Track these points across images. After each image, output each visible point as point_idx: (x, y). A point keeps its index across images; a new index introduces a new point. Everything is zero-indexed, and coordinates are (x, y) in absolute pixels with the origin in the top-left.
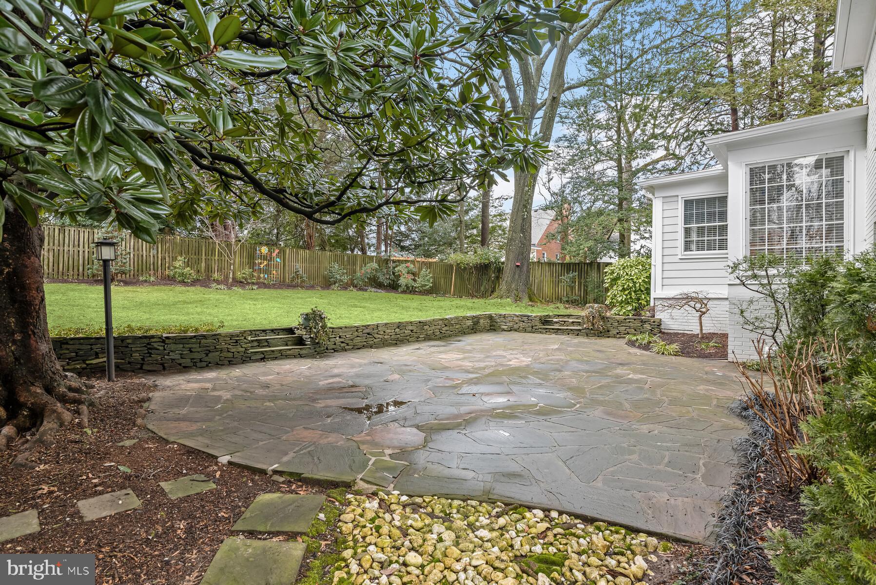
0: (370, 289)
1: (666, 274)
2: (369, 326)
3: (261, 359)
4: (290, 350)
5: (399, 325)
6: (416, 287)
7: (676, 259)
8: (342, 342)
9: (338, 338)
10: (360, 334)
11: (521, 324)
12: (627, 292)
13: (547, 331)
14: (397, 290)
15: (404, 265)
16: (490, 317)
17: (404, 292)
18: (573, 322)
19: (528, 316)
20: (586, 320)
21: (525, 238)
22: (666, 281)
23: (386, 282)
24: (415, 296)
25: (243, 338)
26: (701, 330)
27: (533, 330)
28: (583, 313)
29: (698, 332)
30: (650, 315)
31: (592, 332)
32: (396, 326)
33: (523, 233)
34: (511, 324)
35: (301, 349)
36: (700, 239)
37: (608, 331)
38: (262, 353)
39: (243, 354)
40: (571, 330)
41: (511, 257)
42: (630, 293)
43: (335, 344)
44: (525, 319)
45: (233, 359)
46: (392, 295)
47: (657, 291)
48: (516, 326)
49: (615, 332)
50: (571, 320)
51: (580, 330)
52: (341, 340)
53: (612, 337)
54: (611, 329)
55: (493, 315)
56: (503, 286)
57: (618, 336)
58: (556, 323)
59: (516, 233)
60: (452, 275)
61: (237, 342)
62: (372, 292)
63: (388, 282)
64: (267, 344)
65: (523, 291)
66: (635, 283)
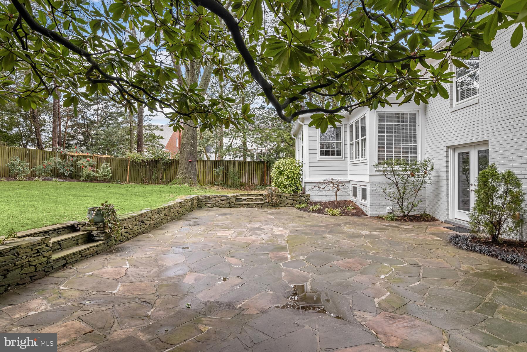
0: (54, 179)
1: (312, 169)
2: (142, 214)
3: (64, 266)
4: (88, 249)
5: (159, 211)
6: (97, 177)
7: (316, 160)
8: (126, 233)
9: (123, 229)
10: (137, 223)
11: (222, 202)
12: (290, 179)
13: (241, 206)
14: (79, 179)
15: (85, 160)
16: (198, 198)
17: (85, 181)
18: (256, 199)
19: (227, 197)
20: (267, 197)
21: (194, 143)
22: (311, 173)
23: (68, 173)
24: (95, 184)
25: (44, 246)
26: (337, 199)
27: (231, 205)
28: (264, 193)
29: (335, 200)
30: (302, 192)
31: (271, 204)
32: (157, 212)
33: (193, 140)
34: (214, 202)
35: (97, 246)
36: (327, 149)
37: (281, 203)
38: (64, 258)
39: (45, 265)
40: (257, 204)
41: (185, 155)
42: (292, 180)
43: (122, 235)
44: (224, 198)
45: (35, 274)
46: (73, 183)
47: (306, 178)
48: (217, 204)
49: (285, 203)
50: (254, 198)
51: (263, 204)
52: (126, 230)
53: (283, 207)
54: (282, 202)
55: (200, 197)
56: (180, 176)
57: (287, 206)
58: (244, 200)
59: (188, 140)
60: (127, 167)
61: (38, 252)
62: (56, 182)
63: (69, 173)
64: (58, 247)
65: (195, 179)
66: (294, 174)
